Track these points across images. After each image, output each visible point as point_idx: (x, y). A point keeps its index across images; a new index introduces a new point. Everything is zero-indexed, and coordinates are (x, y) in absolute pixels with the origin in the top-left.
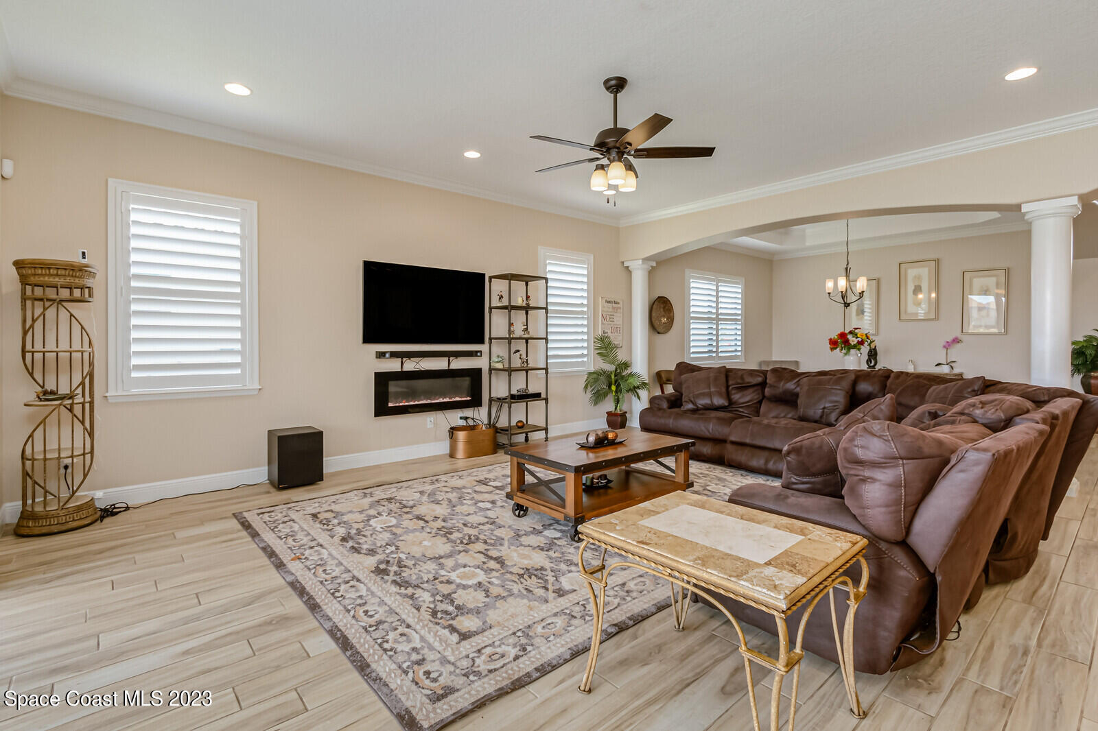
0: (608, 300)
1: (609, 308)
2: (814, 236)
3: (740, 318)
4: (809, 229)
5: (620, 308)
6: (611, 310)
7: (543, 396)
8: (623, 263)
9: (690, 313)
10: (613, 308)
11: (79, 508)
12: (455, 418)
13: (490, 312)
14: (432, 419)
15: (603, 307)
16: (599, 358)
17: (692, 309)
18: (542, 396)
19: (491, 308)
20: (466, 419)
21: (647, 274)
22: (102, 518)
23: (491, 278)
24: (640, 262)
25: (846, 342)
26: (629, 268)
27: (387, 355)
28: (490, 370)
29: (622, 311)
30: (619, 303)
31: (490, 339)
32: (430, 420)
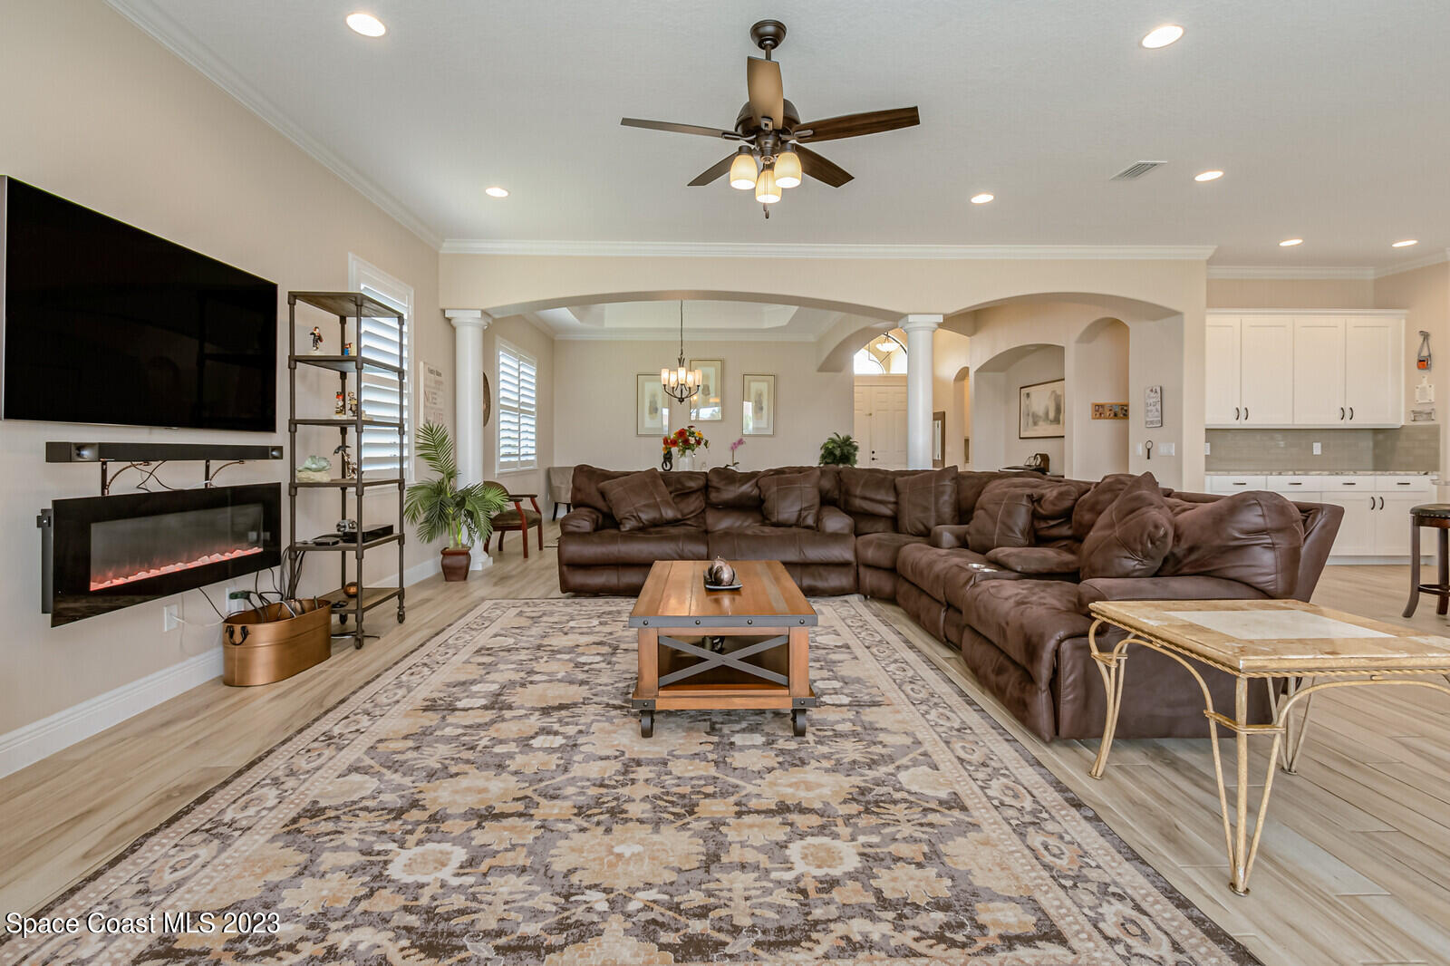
0: (432, 368)
1: (432, 381)
2: (615, 318)
3: (533, 410)
4: (609, 308)
5: (442, 383)
6: (433, 385)
7: (396, 531)
8: (444, 311)
9: (499, 399)
10: (436, 382)
12: (222, 600)
13: (292, 369)
14: (174, 609)
15: (425, 379)
17: (503, 394)
18: (394, 531)
19: (294, 360)
20: (246, 595)
21: (481, 334)
23: (294, 297)
24: (479, 314)
25: (686, 442)
26: (452, 322)
28: (294, 487)
29: (444, 387)
30: (440, 375)
31: (294, 423)
32: (168, 613)
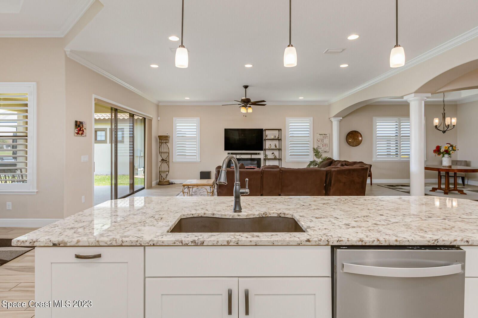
0: (320, 134)
1: (321, 137)
5: (327, 137)
9: (376, 137)
10: (323, 137)
11: (166, 181)
13: (265, 141)
15: (318, 137)
16: (314, 157)
17: (378, 135)
19: (265, 139)
21: (338, 123)
22: (169, 184)
23: (265, 130)
27: (230, 154)
28: (264, 159)
29: (328, 138)
30: (327, 135)
31: (265, 149)
